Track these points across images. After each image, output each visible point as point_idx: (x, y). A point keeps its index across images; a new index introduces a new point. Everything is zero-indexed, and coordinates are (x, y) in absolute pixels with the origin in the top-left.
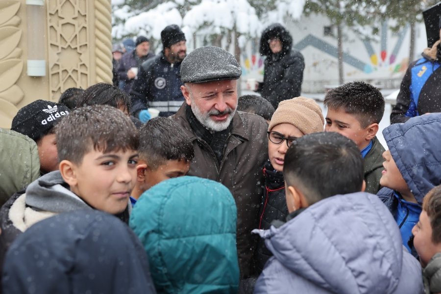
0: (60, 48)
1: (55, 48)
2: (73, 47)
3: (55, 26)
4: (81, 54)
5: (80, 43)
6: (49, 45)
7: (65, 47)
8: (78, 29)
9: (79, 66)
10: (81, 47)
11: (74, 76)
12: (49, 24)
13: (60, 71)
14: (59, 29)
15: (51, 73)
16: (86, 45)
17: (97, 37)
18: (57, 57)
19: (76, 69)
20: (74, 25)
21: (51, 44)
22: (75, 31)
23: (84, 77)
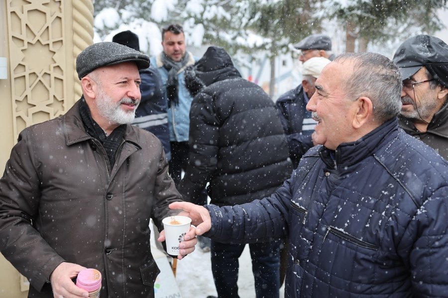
0: (26, 43)
1: (20, 43)
2: (44, 43)
3: (19, 13)
4: (54, 53)
5: (52, 38)
6: (11, 38)
7: (34, 42)
8: (50, 20)
9: (52, 68)
10: (54, 43)
11: (45, 81)
12: (10, 10)
13: (27, 74)
14: (24, 18)
15: (13, 76)
16: (61, 41)
17: (75, 31)
18: (22, 55)
19: (48, 72)
20: (45, 13)
21: (13, 37)
22: (46, 22)
23: (59, 83)
